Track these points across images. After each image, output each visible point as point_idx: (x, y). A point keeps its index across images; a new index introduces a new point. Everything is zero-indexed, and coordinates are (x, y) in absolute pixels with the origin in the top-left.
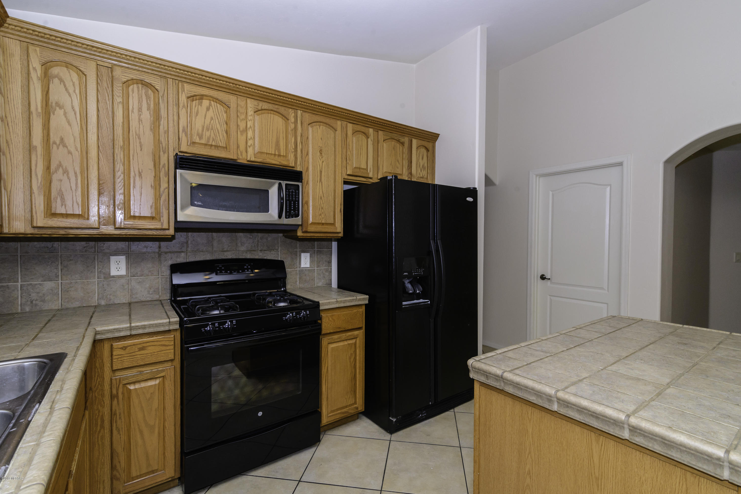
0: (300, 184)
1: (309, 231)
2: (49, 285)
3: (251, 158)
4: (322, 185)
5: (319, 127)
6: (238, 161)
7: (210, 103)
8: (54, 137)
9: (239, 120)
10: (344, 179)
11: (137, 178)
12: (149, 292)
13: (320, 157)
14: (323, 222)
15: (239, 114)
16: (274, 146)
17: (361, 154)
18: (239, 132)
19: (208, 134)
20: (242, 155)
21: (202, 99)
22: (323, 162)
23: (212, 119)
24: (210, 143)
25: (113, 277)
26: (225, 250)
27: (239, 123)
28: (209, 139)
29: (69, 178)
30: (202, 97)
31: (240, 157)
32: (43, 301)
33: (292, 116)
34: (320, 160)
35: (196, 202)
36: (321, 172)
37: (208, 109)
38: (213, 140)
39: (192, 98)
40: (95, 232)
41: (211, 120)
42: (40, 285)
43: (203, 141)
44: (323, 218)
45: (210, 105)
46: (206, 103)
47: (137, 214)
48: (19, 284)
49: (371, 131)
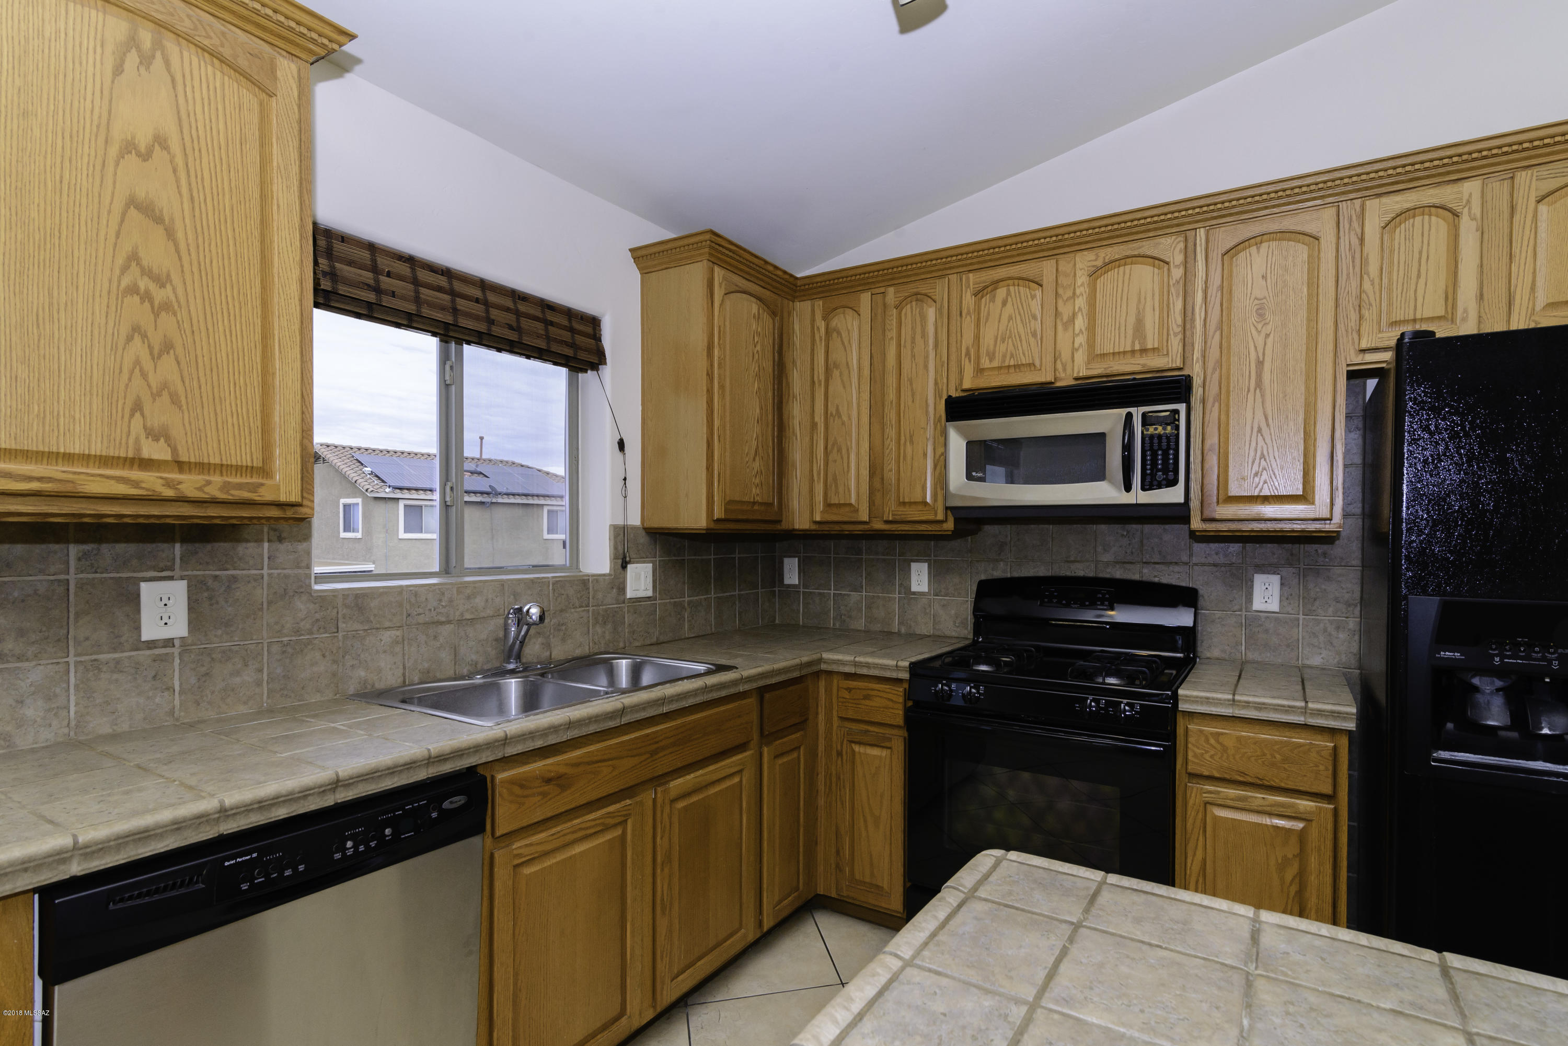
0: (1182, 407)
1: (1217, 517)
2: (855, 596)
3: (1079, 372)
4: (1263, 396)
5: (1258, 249)
6: (1058, 384)
7: (1008, 290)
8: (832, 409)
9: (1060, 303)
10: (1348, 365)
11: (908, 443)
12: (955, 622)
13: (1259, 326)
14: (1266, 492)
15: (1060, 291)
16: (1130, 332)
17: (1419, 276)
18: (1060, 327)
19: (1003, 348)
20: (1065, 370)
21: (996, 289)
22: (1267, 336)
23: (1010, 318)
24: (1007, 364)
25: (914, 593)
26: (1072, 559)
27: (1060, 309)
28: (1004, 356)
29: (842, 458)
30: (996, 284)
31: (1063, 375)
32: (850, 617)
33: (1178, 249)
34: (1259, 332)
35: (974, 474)
36: (1260, 363)
37: (1004, 303)
38: (1012, 356)
39: (979, 293)
40: (866, 527)
41: (1009, 322)
42: (848, 595)
43: (995, 364)
44: (1265, 482)
45: (1008, 293)
46: (1001, 293)
47: (907, 500)
48: (832, 592)
49: (1471, 188)
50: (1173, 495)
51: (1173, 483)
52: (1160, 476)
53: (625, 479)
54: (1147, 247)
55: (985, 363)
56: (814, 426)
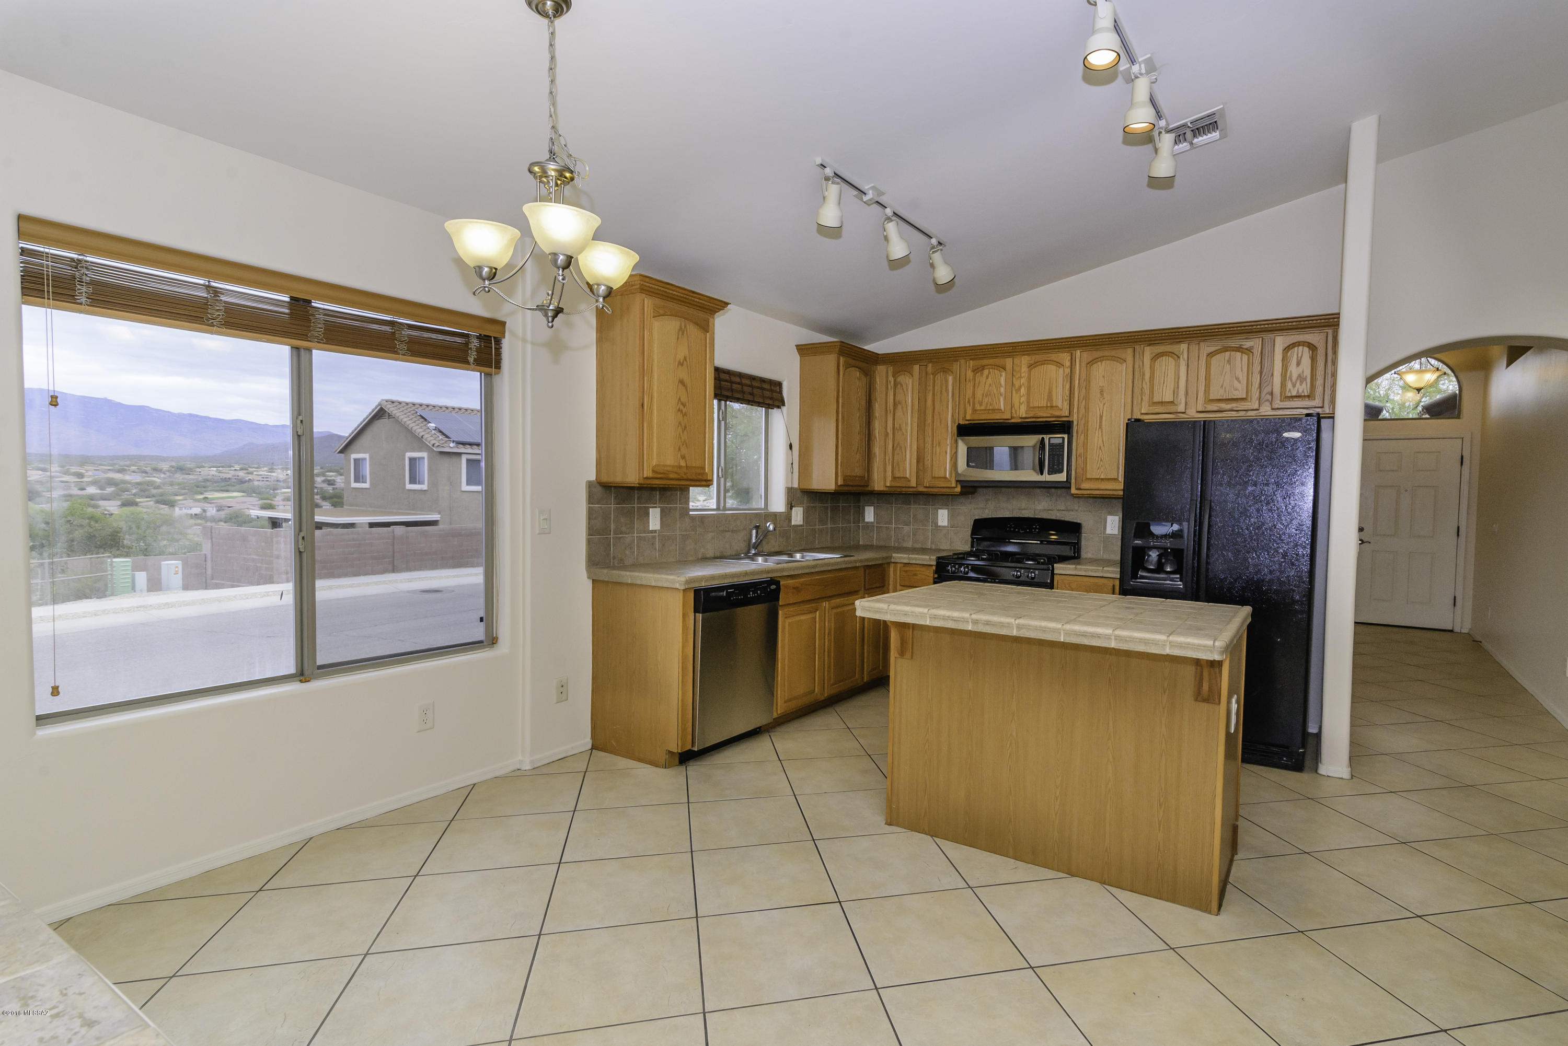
0: (1066, 436)
1: (1082, 488)
2: (906, 528)
3: (1022, 415)
4: (1102, 432)
5: (1101, 363)
6: (1013, 421)
7: (989, 371)
8: (897, 426)
9: (1014, 379)
11: (938, 447)
12: (961, 542)
13: (1101, 399)
14: (1102, 477)
15: (1014, 373)
16: (1046, 397)
17: (1164, 383)
18: (1014, 392)
19: (986, 400)
20: (1016, 413)
21: (983, 369)
22: (1105, 404)
23: (990, 385)
24: (988, 408)
25: (940, 526)
26: (1023, 508)
27: (1014, 382)
28: (987, 404)
29: (902, 453)
30: (983, 368)
31: (1015, 416)
32: (903, 540)
33: (1067, 360)
34: (1101, 402)
35: (970, 464)
36: (1101, 417)
37: (987, 377)
38: (991, 405)
39: (976, 371)
40: (914, 490)
41: (989, 387)
42: (903, 528)
43: (983, 408)
44: (1102, 472)
45: (989, 373)
46: (986, 372)
47: (936, 476)
48: (893, 526)
49: (1184, 346)
50: (1062, 477)
51: (1061, 471)
52: (1056, 468)
53: (792, 464)
54: (1053, 357)
55: (978, 407)
56: (887, 435)
